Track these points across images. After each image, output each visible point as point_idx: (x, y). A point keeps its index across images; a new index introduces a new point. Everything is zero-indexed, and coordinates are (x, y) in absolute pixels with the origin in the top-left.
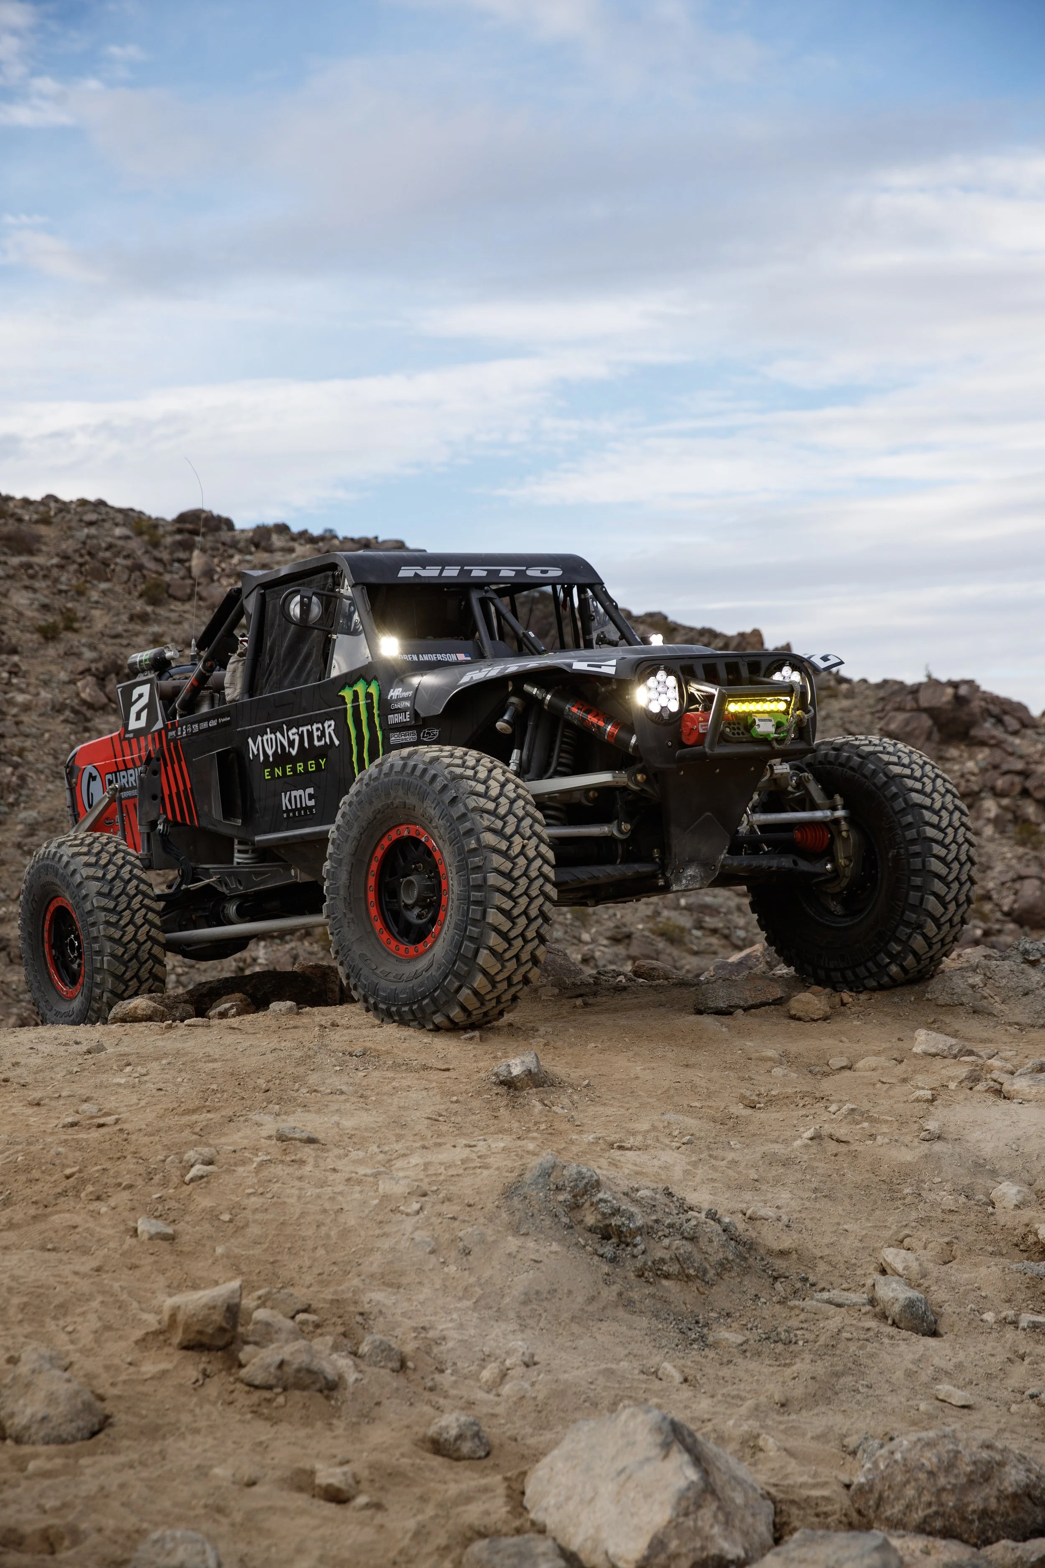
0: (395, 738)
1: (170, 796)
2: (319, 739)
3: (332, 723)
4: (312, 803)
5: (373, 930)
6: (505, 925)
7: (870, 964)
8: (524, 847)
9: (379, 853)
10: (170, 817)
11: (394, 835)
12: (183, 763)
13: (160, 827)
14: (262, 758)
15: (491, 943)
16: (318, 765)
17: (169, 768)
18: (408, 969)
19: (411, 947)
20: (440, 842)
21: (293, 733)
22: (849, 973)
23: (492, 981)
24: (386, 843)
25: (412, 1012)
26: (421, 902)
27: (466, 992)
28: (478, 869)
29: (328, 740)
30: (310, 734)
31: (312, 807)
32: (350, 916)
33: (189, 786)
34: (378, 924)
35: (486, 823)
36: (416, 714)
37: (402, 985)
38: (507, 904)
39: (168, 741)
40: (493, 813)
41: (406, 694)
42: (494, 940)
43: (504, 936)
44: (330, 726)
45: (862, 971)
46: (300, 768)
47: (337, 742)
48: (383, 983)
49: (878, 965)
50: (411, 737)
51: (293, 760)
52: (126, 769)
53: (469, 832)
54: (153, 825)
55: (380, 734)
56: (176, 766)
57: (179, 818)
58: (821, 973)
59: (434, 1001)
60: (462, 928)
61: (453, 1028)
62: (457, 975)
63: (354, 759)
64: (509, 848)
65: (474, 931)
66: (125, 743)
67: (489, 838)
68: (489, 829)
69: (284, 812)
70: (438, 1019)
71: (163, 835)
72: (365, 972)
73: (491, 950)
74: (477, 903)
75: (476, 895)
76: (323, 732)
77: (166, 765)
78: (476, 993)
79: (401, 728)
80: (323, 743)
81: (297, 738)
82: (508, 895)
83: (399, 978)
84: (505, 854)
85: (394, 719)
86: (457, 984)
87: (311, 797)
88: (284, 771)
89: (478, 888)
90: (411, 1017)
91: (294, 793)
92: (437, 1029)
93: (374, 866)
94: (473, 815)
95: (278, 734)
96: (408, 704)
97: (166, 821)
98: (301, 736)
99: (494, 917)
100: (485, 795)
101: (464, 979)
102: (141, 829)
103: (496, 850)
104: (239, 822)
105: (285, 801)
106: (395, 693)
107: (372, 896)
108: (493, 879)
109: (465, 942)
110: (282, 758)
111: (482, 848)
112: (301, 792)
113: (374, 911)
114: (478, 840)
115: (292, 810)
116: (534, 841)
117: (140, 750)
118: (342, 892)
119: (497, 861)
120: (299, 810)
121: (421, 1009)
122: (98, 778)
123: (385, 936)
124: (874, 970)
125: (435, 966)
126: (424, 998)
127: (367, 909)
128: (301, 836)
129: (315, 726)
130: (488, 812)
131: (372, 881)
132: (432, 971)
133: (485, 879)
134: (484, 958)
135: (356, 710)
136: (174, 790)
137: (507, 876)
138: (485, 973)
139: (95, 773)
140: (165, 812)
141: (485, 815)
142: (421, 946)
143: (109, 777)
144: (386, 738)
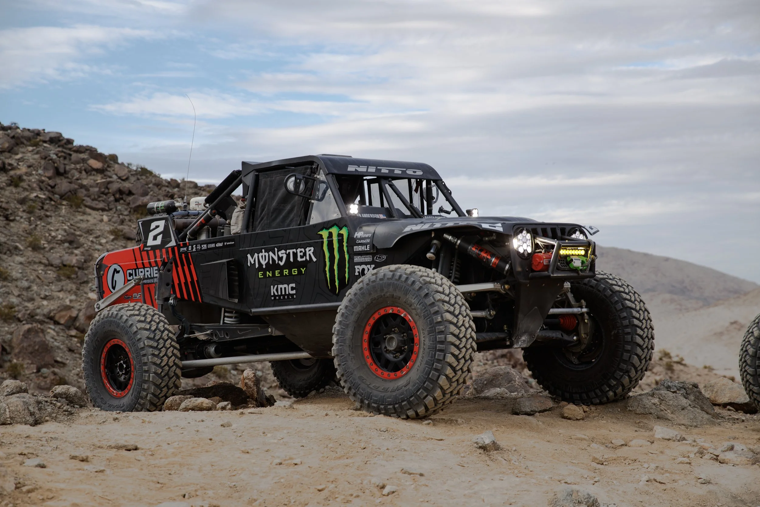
0: (357, 259)
1: (180, 284)
2: (301, 257)
3: (312, 249)
4: (294, 292)
5: (366, 364)
6: (455, 364)
7: (597, 391)
8: (464, 321)
9: (372, 321)
10: (179, 296)
11: (382, 312)
12: (192, 267)
13: (171, 301)
14: (257, 266)
15: (447, 373)
16: (300, 272)
17: (180, 269)
18: (392, 385)
19: (392, 374)
20: (416, 318)
21: (282, 254)
22: (584, 396)
23: (444, 394)
24: (377, 316)
25: (394, 408)
26: (399, 350)
27: (430, 398)
28: (441, 332)
29: (308, 258)
30: (295, 255)
31: (293, 295)
32: (352, 355)
33: (195, 279)
34: (370, 360)
35: (446, 308)
36: (373, 246)
37: (388, 394)
38: (457, 352)
39: (180, 254)
40: (448, 303)
41: (367, 236)
42: (449, 371)
43: (454, 369)
44: (310, 251)
45: (592, 394)
46: (286, 272)
47: (314, 259)
48: (375, 392)
49: (602, 391)
50: (368, 259)
51: (281, 268)
52: (144, 268)
53: (437, 313)
54: (167, 299)
55: (347, 257)
56: (186, 268)
57: (186, 297)
58: (567, 395)
59: (410, 403)
60: (430, 364)
61: (418, 418)
62: (426, 389)
63: (327, 269)
64: (457, 322)
65: (437, 365)
66: (144, 254)
67: (448, 316)
68: (448, 311)
69: (272, 296)
70: (411, 413)
71: (173, 306)
72: (363, 386)
73: (447, 376)
74: (441, 351)
75: (439, 346)
76: (305, 254)
77: (177, 266)
78: (435, 399)
79: (361, 254)
80: (304, 259)
81: (285, 256)
82: (457, 347)
83: (386, 390)
84: (455, 325)
85: (357, 248)
86: (425, 394)
87: (292, 289)
88: (274, 274)
89: (442, 342)
90: (393, 411)
91: (280, 286)
92: (408, 418)
93: (368, 328)
94: (438, 303)
95: (271, 253)
96: (368, 241)
97: (176, 298)
98: (288, 255)
99: (450, 359)
100: (443, 293)
101: (429, 391)
102: (158, 302)
103: (451, 323)
104: (236, 301)
105: (273, 290)
106: (359, 234)
107: (365, 345)
108: (451, 338)
109: (432, 372)
110: (272, 266)
111: (445, 321)
112: (286, 286)
113: (367, 353)
114: (442, 317)
115: (278, 295)
116: (467, 319)
117: (156, 257)
118: (347, 342)
119: (452, 328)
120: (284, 296)
121: (401, 407)
122: (121, 272)
123: (374, 367)
124: (600, 394)
125: (411, 384)
126: (403, 401)
127: (362, 352)
128: (287, 310)
129: (299, 250)
130: (446, 302)
131: (366, 337)
132: (410, 387)
133: (445, 338)
134: (442, 380)
135: (330, 244)
136: (183, 281)
137: (457, 337)
138: (441, 388)
139: (118, 268)
140: (175, 292)
141: (445, 304)
142: (398, 373)
143: (130, 271)
144: (351, 259)
